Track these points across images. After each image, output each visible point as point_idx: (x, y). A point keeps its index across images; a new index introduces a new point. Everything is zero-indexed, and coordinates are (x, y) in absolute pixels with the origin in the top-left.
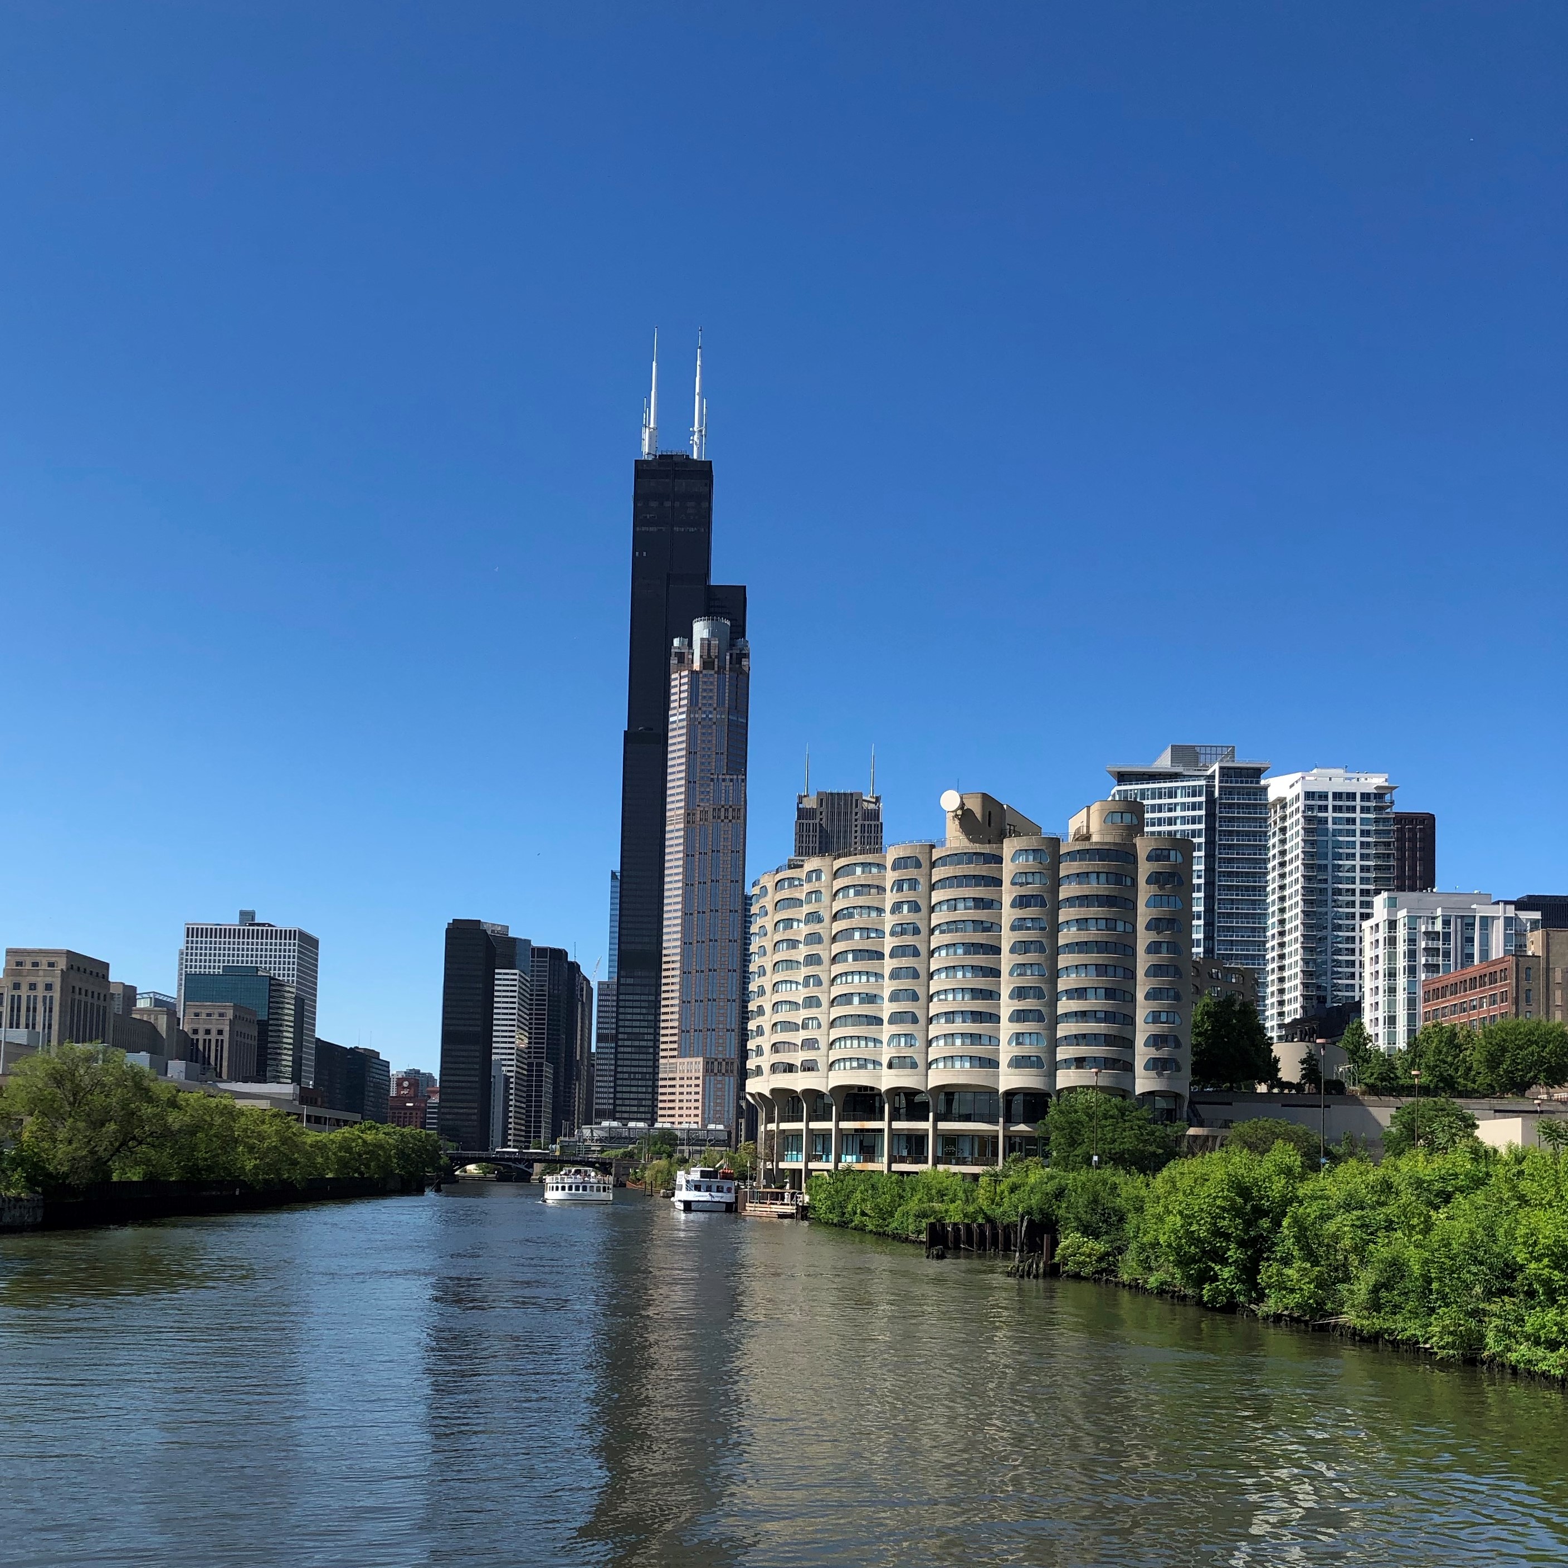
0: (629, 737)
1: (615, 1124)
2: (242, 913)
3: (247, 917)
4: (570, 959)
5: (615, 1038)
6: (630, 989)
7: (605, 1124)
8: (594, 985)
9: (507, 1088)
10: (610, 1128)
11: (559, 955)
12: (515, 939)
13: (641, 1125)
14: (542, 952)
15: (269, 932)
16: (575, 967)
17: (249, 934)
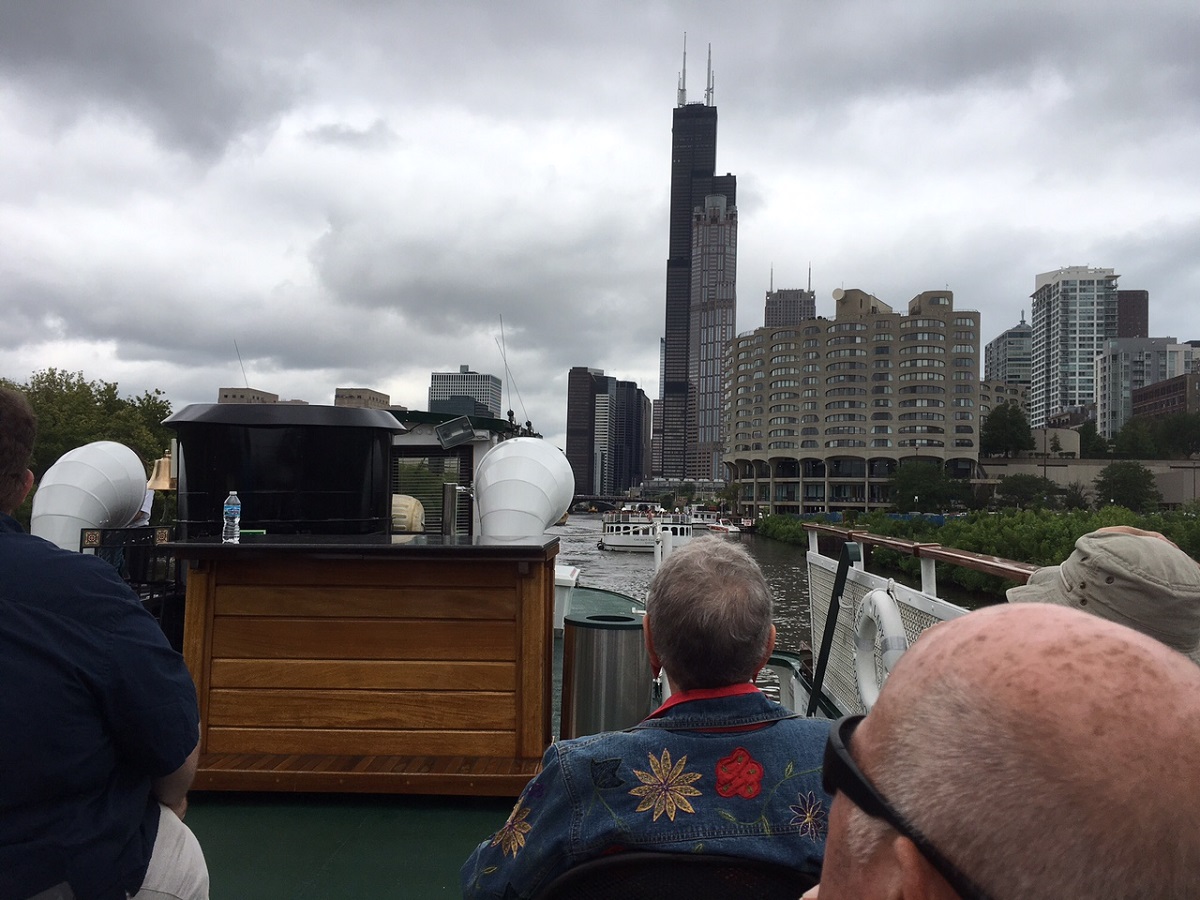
0: (670, 263)
1: (661, 479)
2: (462, 367)
3: (464, 368)
4: (639, 387)
5: (662, 431)
6: (671, 404)
7: (656, 479)
8: (652, 402)
9: (603, 458)
10: (658, 482)
11: (632, 385)
12: (607, 377)
13: (676, 480)
14: (623, 384)
15: (475, 377)
16: (641, 392)
17: (463, 378)
